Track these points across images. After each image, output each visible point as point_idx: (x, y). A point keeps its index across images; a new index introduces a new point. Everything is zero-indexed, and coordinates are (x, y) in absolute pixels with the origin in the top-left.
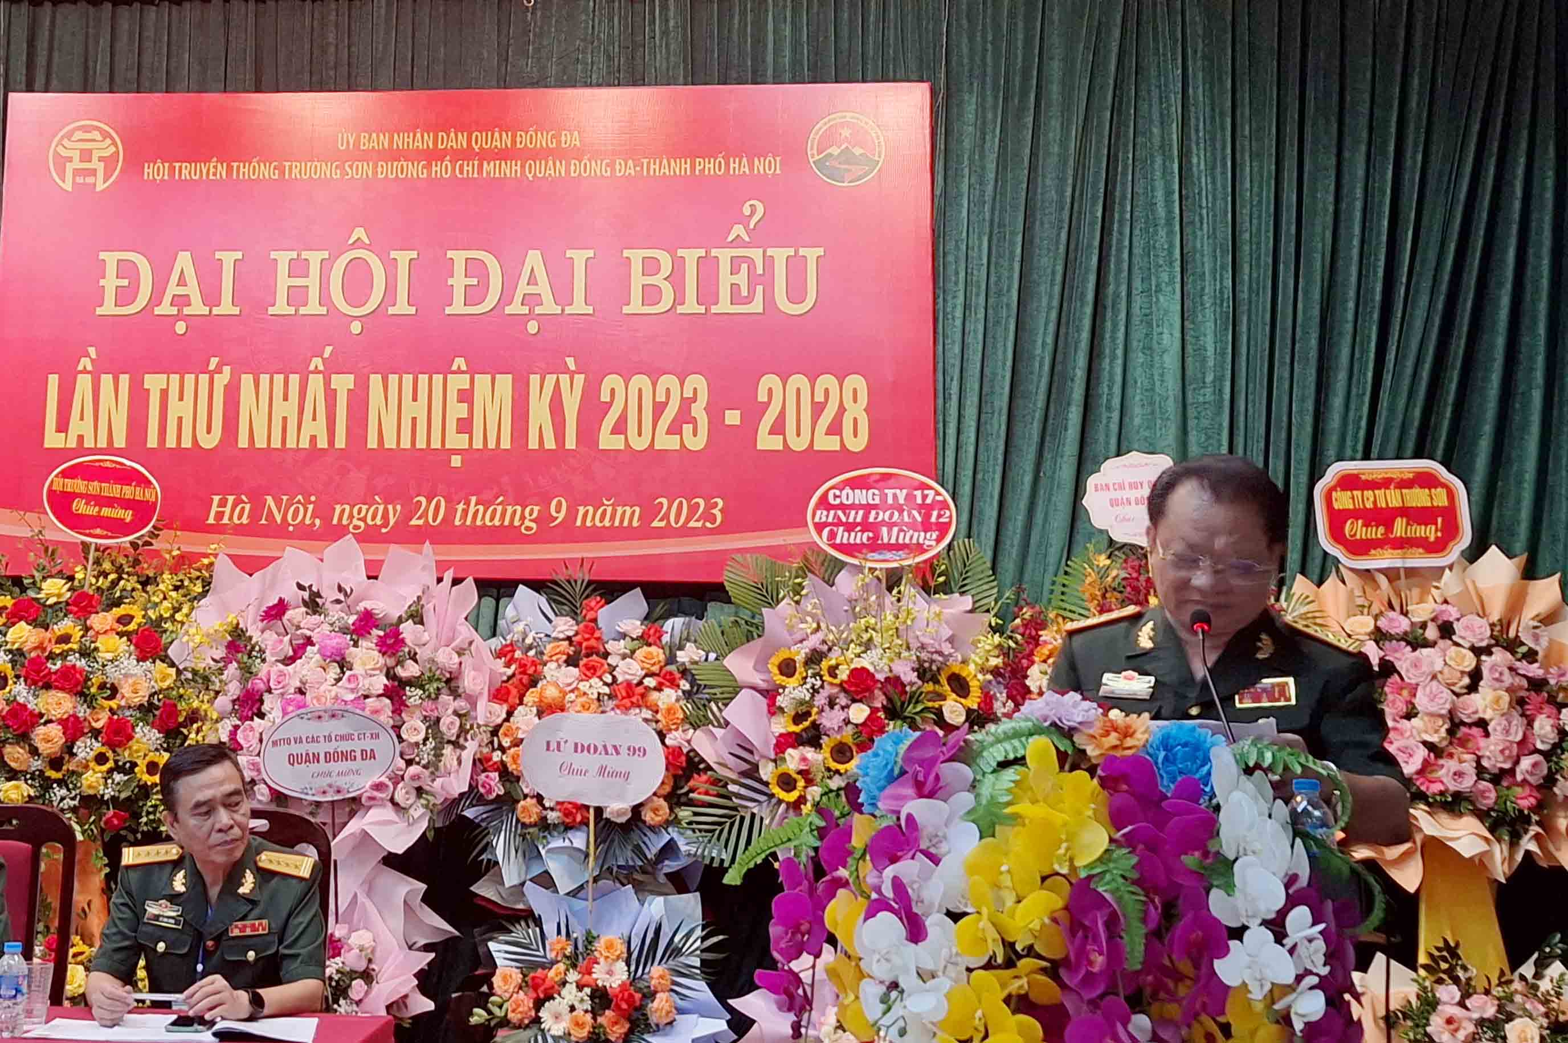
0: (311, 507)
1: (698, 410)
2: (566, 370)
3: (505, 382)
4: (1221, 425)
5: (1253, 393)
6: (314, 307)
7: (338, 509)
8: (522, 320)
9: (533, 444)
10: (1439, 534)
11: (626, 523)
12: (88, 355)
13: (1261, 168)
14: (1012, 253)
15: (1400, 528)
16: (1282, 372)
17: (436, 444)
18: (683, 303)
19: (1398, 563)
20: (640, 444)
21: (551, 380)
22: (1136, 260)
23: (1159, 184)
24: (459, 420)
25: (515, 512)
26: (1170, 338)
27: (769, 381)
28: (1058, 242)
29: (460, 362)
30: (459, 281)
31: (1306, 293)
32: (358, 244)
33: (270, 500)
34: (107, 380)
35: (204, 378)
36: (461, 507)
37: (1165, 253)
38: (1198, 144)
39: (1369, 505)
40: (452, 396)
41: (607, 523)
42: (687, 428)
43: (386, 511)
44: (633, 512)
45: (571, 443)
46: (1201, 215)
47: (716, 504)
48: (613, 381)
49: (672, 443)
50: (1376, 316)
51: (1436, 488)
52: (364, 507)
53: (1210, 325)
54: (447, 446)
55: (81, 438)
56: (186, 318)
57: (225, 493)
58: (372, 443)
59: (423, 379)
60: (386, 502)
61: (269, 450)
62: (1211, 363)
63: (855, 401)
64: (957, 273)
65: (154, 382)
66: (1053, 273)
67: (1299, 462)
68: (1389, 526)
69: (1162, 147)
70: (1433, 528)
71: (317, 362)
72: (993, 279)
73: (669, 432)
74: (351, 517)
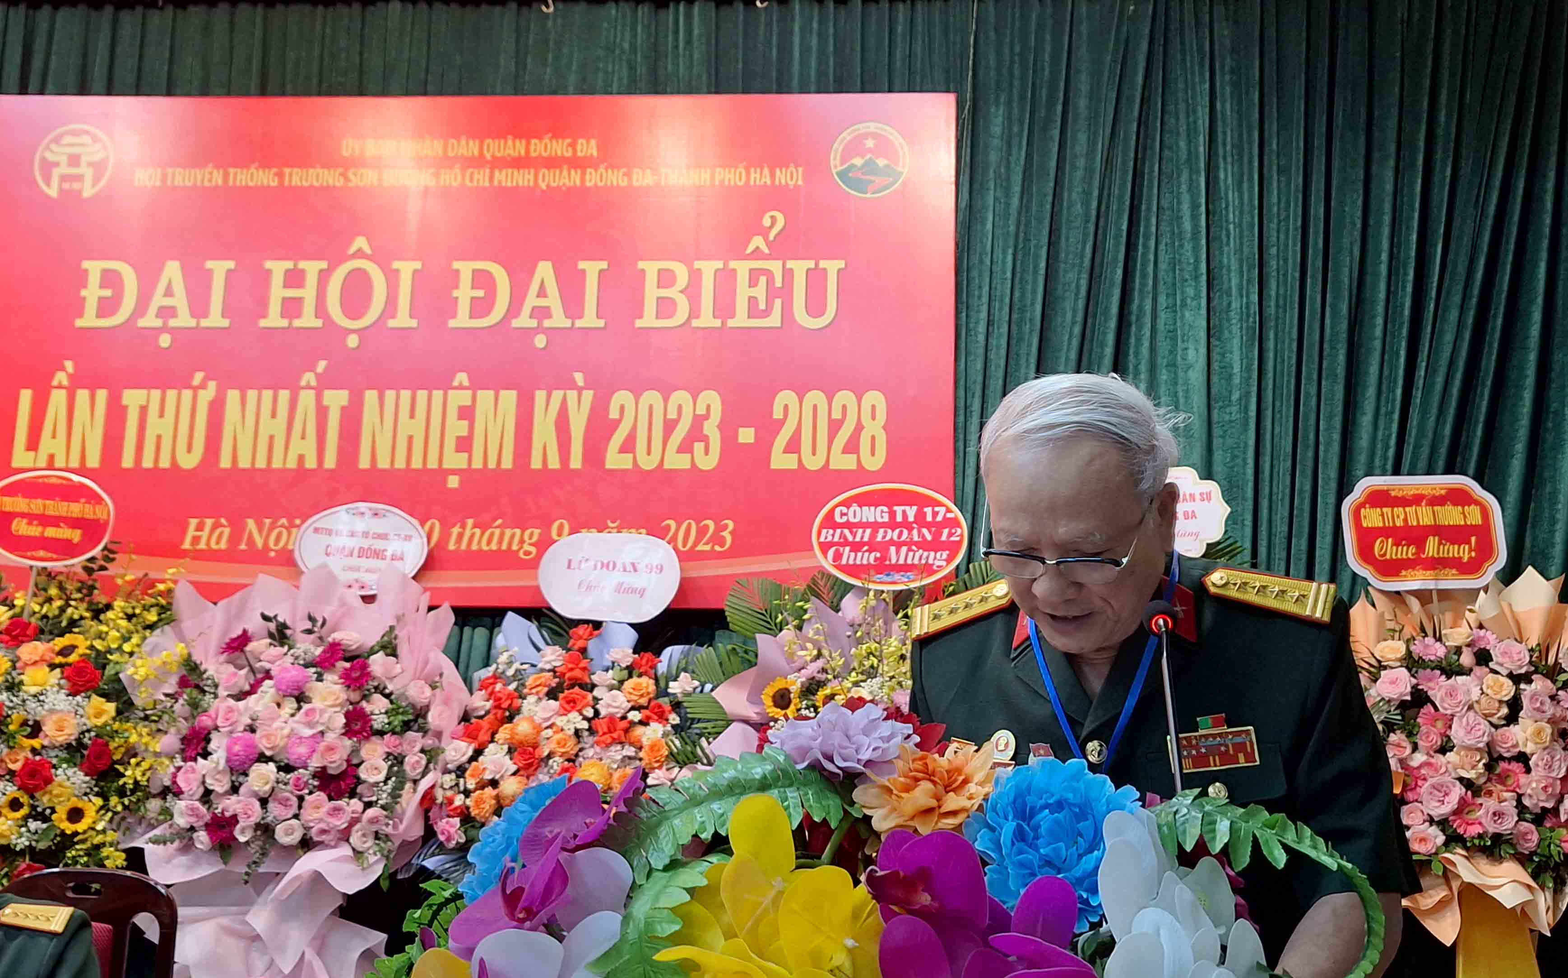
0: (294, 531)
1: (711, 428)
2: (573, 386)
3: (509, 397)
4: (1246, 443)
5: (1280, 412)
6: (308, 320)
8: (528, 333)
9: (536, 464)
10: (1473, 554)
12: (63, 369)
13: (1289, 184)
14: (1036, 267)
15: (1432, 547)
16: (1309, 389)
17: (432, 464)
18: (698, 317)
19: (1430, 585)
20: (648, 463)
21: (557, 395)
22: (1161, 274)
23: (1186, 198)
24: (458, 438)
25: (513, 536)
26: (1196, 355)
27: (785, 398)
28: (1082, 257)
29: (462, 378)
30: (465, 293)
31: (1334, 307)
32: (360, 254)
33: (251, 524)
34: (83, 395)
35: (187, 394)
37: (1191, 268)
38: (1225, 158)
39: (1399, 523)
40: (452, 413)
42: (699, 447)
46: (1228, 230)
47: (726, 527)
48: (622, 398)
49: (681, 462)
50: (1405, 332)
51: (1469, 505)
53: (1236, 342)
54: (445, 466)
55: (51, 457)
56: (173, 331)
57: (202, 516)
58: (364, 463)
59: (422, 395)
61: (253, 470)
62: (1237, 380)
63: (873, 418)
64: (980, 287)
65: (133, 398)
66: (1078, 287)
67: (1327, 482)
68: (1421, 547)
69: (1189, 160)
70: (1467, 547)
71: (309, 378)
72: (1017, 294)
73: (680, 450)
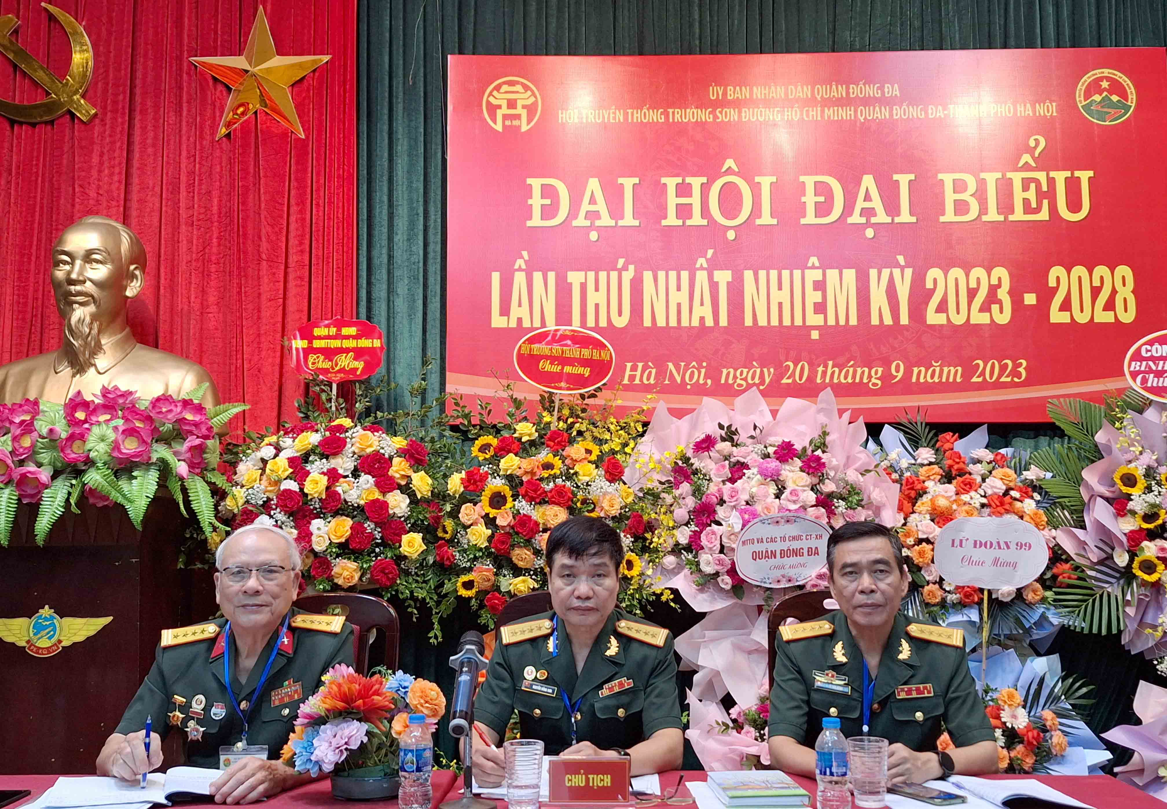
0: (703, 371)
1: (1003, 294)
2: (897, 265)
3: (850, 275)
6: (697, 220)
7: (725, 372)
8: (861, 228)
9: (875, 321)
11: (951, 380)
12: (522, 257)
17: (798, 322)
18: (986, 214)
20: (959, 320)
21: (886, 272)
24: (815, 304)
25: (863, 372)
27: (1057, 272)
30: (810, 199)
32: (729, 172)
33: (671, 366)
34: (538, 276)
35: (614, 275)
36: (821, 369)
40: (809, 286)
41: (936, 380)
42: (995, 308)
43: (762, 373)
44: (956, 372)
45: (904, 320)
47: (1021, 365)
48: (934, 274)
49: (983, 319)
52: (745, 371)
54: (808, 324)
55: (520, 320)
56: (599, 229)
57: (635, 361)
58: (748, 322)
59: (786, 273)
60: (762, 366)
61: (668, 328)
63: (1124, 285)
65: (575, 278)
71: (702, 262)
73: (981, 310)
74: (735, 377)
